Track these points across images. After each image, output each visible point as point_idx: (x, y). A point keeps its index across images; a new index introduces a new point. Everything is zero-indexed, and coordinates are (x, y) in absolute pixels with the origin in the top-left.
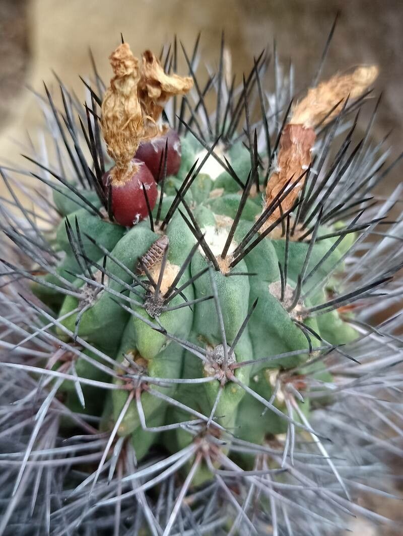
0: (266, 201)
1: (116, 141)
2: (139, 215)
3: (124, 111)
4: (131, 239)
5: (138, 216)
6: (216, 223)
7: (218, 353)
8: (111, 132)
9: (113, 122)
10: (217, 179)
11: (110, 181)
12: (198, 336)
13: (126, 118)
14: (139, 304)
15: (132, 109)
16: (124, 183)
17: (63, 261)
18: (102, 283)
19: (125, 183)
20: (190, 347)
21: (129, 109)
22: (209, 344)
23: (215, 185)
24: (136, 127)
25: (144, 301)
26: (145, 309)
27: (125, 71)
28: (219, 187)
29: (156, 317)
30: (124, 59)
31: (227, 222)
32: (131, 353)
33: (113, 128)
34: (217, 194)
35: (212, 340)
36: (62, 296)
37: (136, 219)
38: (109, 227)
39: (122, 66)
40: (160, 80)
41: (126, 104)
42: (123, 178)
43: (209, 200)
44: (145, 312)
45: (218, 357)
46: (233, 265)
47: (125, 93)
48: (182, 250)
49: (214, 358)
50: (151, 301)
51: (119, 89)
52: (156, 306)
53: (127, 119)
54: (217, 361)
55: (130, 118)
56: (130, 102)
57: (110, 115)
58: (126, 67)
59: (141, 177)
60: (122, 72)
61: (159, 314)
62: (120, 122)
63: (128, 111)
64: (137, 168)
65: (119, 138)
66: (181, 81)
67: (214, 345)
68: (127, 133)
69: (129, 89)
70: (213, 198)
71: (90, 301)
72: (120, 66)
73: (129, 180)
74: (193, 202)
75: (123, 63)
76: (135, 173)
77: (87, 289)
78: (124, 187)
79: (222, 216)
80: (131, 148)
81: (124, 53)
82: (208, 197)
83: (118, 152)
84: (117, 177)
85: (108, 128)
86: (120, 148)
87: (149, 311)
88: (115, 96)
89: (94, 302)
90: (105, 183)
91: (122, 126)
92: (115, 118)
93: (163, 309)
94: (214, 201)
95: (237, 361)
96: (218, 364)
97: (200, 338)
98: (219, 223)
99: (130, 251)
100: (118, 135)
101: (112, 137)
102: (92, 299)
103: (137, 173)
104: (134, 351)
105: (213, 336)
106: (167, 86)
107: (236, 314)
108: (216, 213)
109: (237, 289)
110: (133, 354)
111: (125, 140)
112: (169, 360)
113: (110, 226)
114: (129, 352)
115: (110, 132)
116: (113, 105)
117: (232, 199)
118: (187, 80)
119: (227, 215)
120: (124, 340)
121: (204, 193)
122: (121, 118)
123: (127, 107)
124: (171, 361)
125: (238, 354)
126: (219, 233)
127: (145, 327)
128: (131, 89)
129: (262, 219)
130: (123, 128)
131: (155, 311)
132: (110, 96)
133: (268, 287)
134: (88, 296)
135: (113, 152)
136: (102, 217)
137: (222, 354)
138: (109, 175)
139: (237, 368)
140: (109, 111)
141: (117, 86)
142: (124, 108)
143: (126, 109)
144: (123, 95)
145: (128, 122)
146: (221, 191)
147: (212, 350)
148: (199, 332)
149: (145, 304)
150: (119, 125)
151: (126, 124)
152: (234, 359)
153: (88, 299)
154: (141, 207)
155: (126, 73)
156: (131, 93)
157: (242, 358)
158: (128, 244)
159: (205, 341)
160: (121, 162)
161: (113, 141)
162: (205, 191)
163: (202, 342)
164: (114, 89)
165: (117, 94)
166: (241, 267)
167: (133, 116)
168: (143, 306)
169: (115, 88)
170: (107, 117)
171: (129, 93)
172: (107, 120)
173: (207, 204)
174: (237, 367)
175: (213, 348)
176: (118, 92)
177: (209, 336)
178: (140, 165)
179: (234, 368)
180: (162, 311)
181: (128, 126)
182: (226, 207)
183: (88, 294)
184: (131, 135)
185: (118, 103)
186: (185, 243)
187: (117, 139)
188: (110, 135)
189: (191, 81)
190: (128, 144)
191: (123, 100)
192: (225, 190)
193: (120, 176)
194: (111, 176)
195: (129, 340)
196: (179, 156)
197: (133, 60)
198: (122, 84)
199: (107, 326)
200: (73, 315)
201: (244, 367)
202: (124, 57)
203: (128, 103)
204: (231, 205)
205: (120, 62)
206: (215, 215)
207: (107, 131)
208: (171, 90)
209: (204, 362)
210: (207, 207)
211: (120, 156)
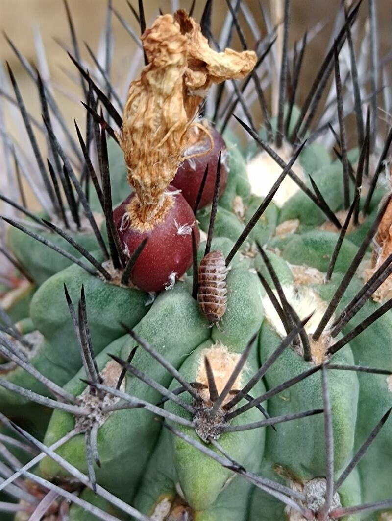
0: (382, 245)
1: (146, 163)
2: (174, 274)
3: (162, 118)
4: (165, 315)
5: (173, 277)
6: (295, 280)
7: (312, 494)
8: (140, 151)
9: (143, 135)
10: (286, 203)
11: (128, 223)
12: (276, 466)
13: (164, 128)
14: (185, 421)
15: (175, 114)
16: (152, 226)
17: (37, 348)
18: (118, 388)
19: (155, 225)
20: (273, 489)
21: (171, 115)
22: (296, 480)
23: (283, 214)
24: (178, 140)
25: (192, 416)
26: (194, 429)
27: (167, 59)
28: (290, 218)
29: (213, 442)
30: (166, 39)
31: (312, 277)
32: (166, 500)
33: (142, 144)
34: (288, 230)
35: (301, 473)
36: (47, 412)
37: (170, 281)
38: (122, 295)
39: (163, 51)
40: (206, 60)
41: (166, 107)
42: (148, 219)
43: (276, 239)
44: (194, 433)
45: (312, 499)
46: (333, 350)
47: (165, 91)
48: (247, 329)
49: (305, 502)
50: (205, 416)
51: (155, 86)
52: (212, 423)
53: (166, 131)
54: (310, 506)
55: (172, 129)
56: (171, 104)
57: (138, 125)
58: (170, 53)
59: (177, 214)
60: (163, 61)
61: (218, 437)
62: (155, 135)
63: (168, 117)
64: (171, 200)
65: (151, 159)
66: (237, 59)
67: (304, 482)
68: (164, 152)
69: (172, 84)
70: (283, 237)
71: (97, 418)
72: (160, 51)
73: (160, 220)
74: (251, 244)
75: (166, 46)
76: (168, 208)
77: (90, 398)
78: (153, 233)
79: (302, 268)
80: (169, 173)
81: (167, 30)
82: (274, 236)
83: (148, 181)
84: (139, 216)
85: (134, 143)
86: (151, 175)
87: (200, 432)
88: (147, 94)
89: (104, 419)
90: (119, 227)
91: (158, 141)
92: (147, 129)
93: (224, 428)
94: (285, 242)
95: (343, 505)
96: (312, 511)
97: (280, 470)
98: (298, 279)
99: (163, 334)
100: (150, 156)
101: (139, 158)
102: (100, 415)
103: (171, 209)
104: (171, 496)
105: (303, 466)
106: (217, 68)
107: (344, 431)
108: (291, 263)
109: (344, 390)
110: (169, 501)
111: (161, 161)
112: (226, 508)
113: (123, 292)
114: (163, 499)
115: (137, 150)
116: (143, 109)
117: (318, 239)
118: (247, 56)
119: (311, 264)
120: (149, 477)
121: (267, 229)
122: (157, 130)
123: (168, 111)
124: (230, 509)
125: (343, 493)
126: (301, 296)
127: (197, 459)
128: (175, 83)
129: (379, 275)
130: (160, 145)
131: (210, 431)
132: (139, 94)
133: (386, 382)
134: (92, 410)
135: (140, 182)
136: (108, 277)
137: (318, 495)
138: (126, 214)
139: (345, 516)
140: (136, 119)
141: (152, 81)
142: (162, 114)
143: (165, 114)
144: (160, 93)
145: (168, 135)
146: (295, 223)
147: (300, 488)
148: (278, 461)
149: (194, 421)
150: (152, 140)
151: (166, 138)
152: (338, 501)
153: (94, 414)
154: (178, 262)
155: (170, 62)
156: (173, 89)
157: (350, 499)
158: (160, 322)
159: (289, 475)
160: (150, 196)
161: (141, 164)
162: (269, 226)
163: (282, 476)
164: (145, 85)
165: (151, 91)
166: (344, 353)
167: (176, 125)
168: (193, 425)
169: (149, 84)
170: (134, 127)
171: (171, 90)
172: (132, 133)
173: (274, 247)
174: (343, 515)
175: (303, 486)
176: (154, 89)
177: (296, 466)
178: (175, 195)
179: (339, 516)
180: (222, 431)
181: (167, 141)
182: (308, 253)
183: (93, 406)
184: (170, 153)
185: (152, 106)
186: (252, 317)
187: (149, 161)
188: (137, 155)
189: (254, 57)
190: (165, 168)
191: (161, 101)
192: (301, 222)
193: (145, 215)
194: (129, 214)
195: (161, 478)
196: (226, 172)
197: (179, 40)
198: (159, 76)
199: (123, 456)
200: (67, 442)
201: (354, 515)
202: (167, 36)
203: (169, 106)
204: (316, 249)
205: (160, 45)
206: (290, 266)
207: (132, 149)
208: (222, 73)
209: (287, 509)
210: (275, 253)
211: (149, 185)
